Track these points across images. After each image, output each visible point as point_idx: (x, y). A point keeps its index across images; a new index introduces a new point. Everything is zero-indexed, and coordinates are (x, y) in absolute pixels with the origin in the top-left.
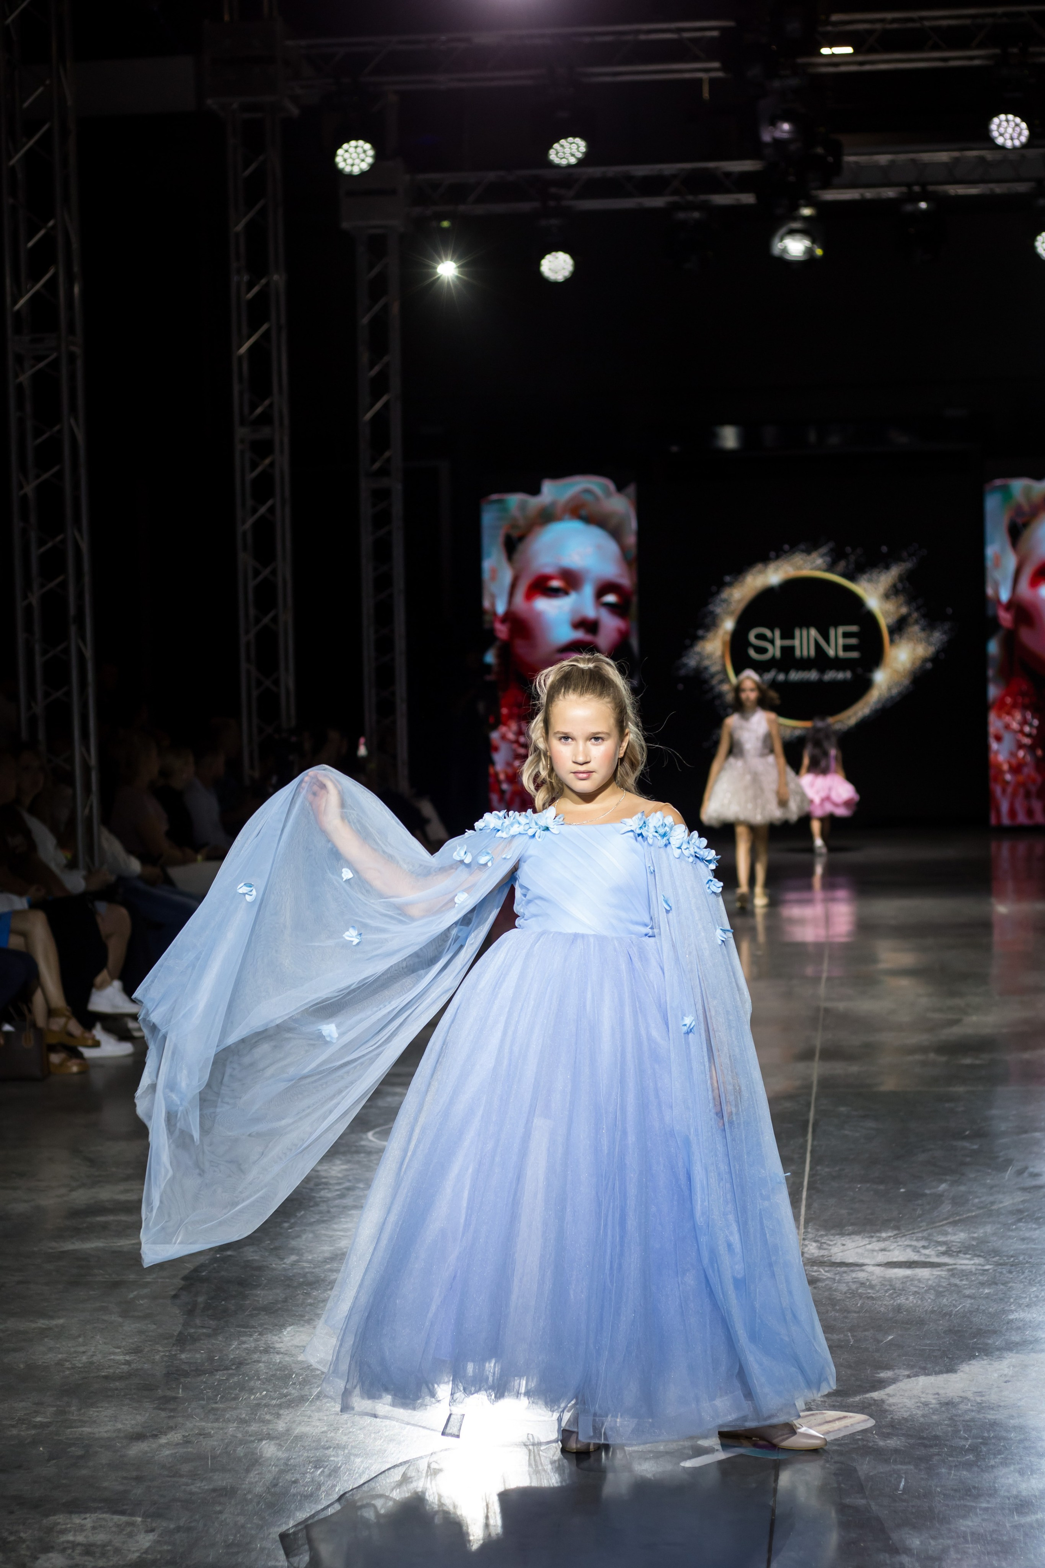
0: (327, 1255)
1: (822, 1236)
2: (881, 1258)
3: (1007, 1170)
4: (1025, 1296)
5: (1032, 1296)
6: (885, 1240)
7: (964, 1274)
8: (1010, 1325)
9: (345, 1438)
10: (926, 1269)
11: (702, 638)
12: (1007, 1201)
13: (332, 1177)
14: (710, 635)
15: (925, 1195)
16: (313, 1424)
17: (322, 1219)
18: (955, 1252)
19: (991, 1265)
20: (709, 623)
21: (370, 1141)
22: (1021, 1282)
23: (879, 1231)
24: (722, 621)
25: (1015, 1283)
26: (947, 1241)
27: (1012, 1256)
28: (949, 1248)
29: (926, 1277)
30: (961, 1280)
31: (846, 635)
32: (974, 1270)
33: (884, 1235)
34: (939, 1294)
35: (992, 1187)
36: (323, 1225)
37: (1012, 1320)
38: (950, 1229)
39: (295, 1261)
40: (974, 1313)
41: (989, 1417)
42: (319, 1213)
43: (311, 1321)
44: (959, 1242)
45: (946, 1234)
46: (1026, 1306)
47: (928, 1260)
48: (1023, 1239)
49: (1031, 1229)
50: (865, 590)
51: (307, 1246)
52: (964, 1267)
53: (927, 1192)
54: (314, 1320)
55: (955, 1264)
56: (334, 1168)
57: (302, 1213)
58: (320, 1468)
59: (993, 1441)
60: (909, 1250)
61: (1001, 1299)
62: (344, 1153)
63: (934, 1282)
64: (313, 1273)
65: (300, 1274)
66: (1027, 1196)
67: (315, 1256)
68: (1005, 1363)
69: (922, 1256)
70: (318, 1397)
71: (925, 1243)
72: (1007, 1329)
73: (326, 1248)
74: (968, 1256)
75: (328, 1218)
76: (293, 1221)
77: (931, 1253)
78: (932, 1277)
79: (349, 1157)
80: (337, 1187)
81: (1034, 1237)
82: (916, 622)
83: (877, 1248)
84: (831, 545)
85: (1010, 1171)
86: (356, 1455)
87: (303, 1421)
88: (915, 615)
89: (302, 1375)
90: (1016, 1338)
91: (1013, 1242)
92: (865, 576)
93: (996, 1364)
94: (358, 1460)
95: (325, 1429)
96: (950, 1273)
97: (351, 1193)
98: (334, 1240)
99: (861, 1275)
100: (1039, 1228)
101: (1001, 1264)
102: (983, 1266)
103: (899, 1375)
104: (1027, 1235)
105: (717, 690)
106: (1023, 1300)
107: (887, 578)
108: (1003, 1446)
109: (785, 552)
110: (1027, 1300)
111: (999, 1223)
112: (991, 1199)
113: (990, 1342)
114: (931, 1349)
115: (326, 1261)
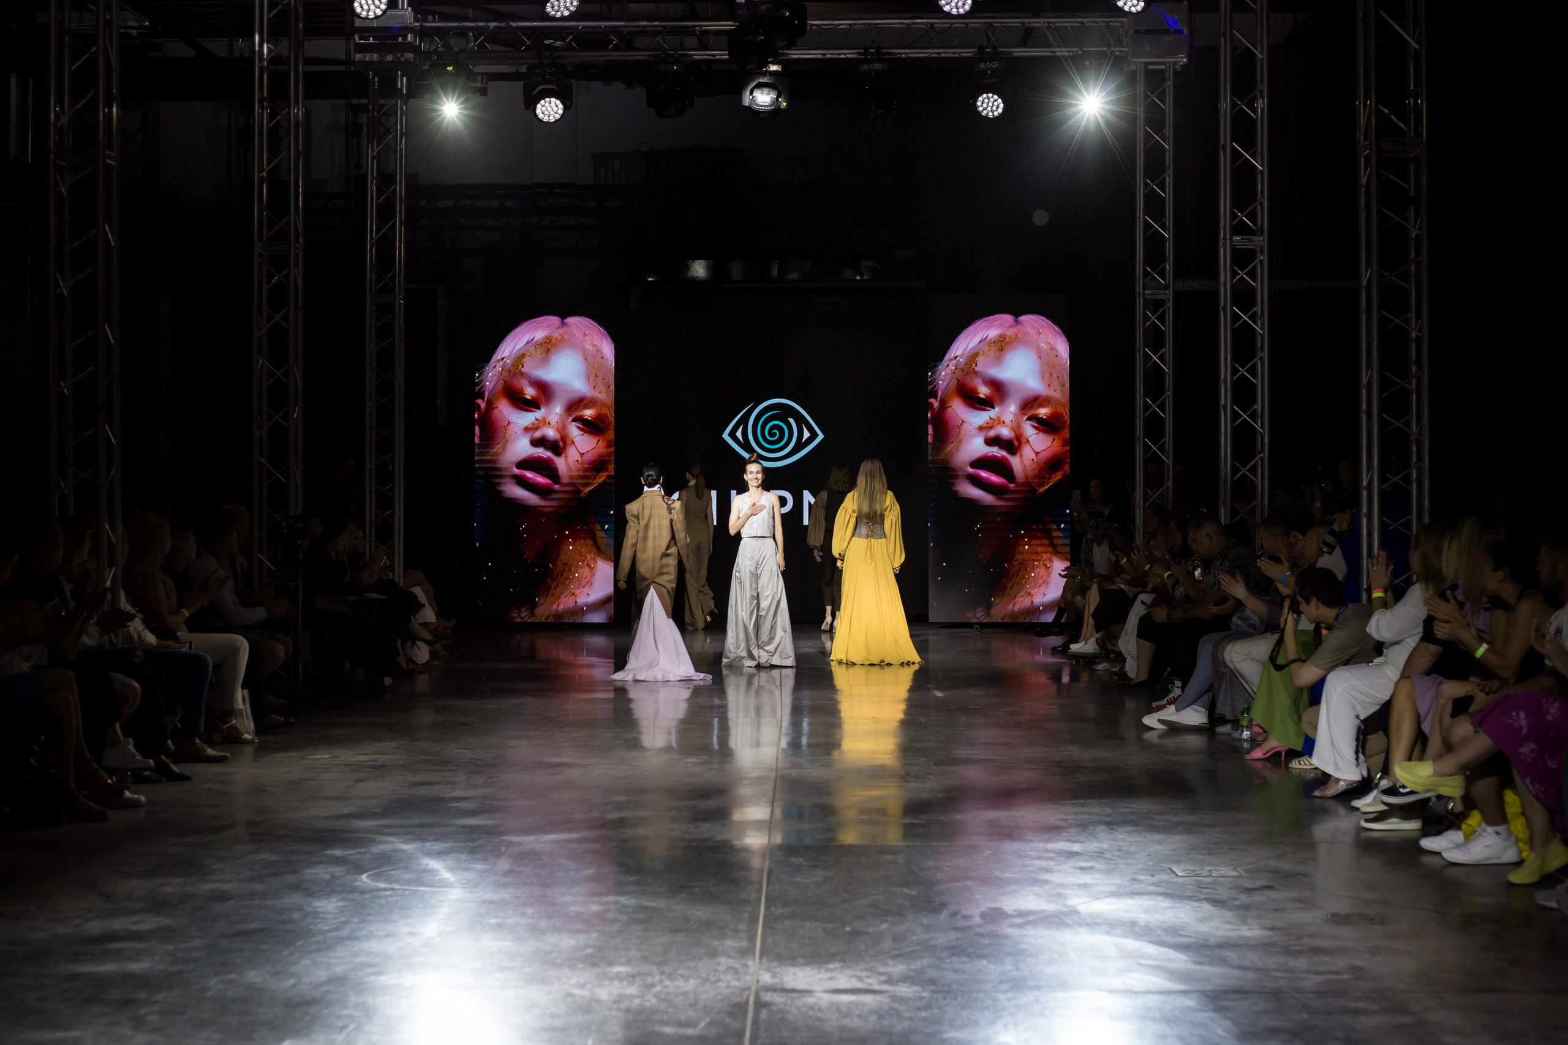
0: (323, 979)
1: (775, 967)
2: (828, 986)
3: (942, 913)
4: (957, 1019)
5: (964, 1019)
6: (831, 970)
7: (903, 1000)
10: (869, 996)
12: (941, 939)
13: (329, 913)
15: (868, 933)
17: (319, 948)
18: (895, 981)
19: (927, 992)
21: (364, 882)
22: (954, 1007)
23: (827, 963)
25: (949, 1008)
26: (887, 972)
27: (946, 986)
28: (889, 978)
29: (869, 1002)
30: (900, 1006)
32: (911, 997)
33: (831, 966)
34: (881, 1017)
35: (928, 927)
36: (320, 954)
37: (946, 1039)
38: (890, 962)
39: (293, 984)
40: (912, 1032)
42: (317, 944)
44: (899, 973)
45: (888, 965)
46: (958, 1028)
47: (870, 988)
48: (956, 971)
49: (962, 962)
51: (305, 971)
52: (902, 994)
53: (871, 930)
55: (894, 992)
56: (330, 905)
57: (301, 943)
60: (853, 980)
61: (936, 1022)
62: (340, 892)
63: (875, 1007)
64: (310, 994)
65: (298, 995)
66: (959, 935)
67: (312, 980)
69: (866, 985)
71: (866, 973)
73: (323, 973)
74: (906, 985)
75: (324, 947)
76: (292, 949)
77: (872, 983)
78: (874, 1003)
79: (344, 895)
80: (333, 921)
81: (965, 969)
83: (825, 978)
85: (945, 913)
91: (947, 974)
96: (891, 999)
97: (345, 927)
98: (331, 967)
99: (810, 1000)
100: (969, 962)
101: (936, 992)
102: (920, 993)
104: (960, 967)
106: (956, 1023)
110: (960, 1022)
111: (935, 957)
112: (928, 936)
115: (322, 984)
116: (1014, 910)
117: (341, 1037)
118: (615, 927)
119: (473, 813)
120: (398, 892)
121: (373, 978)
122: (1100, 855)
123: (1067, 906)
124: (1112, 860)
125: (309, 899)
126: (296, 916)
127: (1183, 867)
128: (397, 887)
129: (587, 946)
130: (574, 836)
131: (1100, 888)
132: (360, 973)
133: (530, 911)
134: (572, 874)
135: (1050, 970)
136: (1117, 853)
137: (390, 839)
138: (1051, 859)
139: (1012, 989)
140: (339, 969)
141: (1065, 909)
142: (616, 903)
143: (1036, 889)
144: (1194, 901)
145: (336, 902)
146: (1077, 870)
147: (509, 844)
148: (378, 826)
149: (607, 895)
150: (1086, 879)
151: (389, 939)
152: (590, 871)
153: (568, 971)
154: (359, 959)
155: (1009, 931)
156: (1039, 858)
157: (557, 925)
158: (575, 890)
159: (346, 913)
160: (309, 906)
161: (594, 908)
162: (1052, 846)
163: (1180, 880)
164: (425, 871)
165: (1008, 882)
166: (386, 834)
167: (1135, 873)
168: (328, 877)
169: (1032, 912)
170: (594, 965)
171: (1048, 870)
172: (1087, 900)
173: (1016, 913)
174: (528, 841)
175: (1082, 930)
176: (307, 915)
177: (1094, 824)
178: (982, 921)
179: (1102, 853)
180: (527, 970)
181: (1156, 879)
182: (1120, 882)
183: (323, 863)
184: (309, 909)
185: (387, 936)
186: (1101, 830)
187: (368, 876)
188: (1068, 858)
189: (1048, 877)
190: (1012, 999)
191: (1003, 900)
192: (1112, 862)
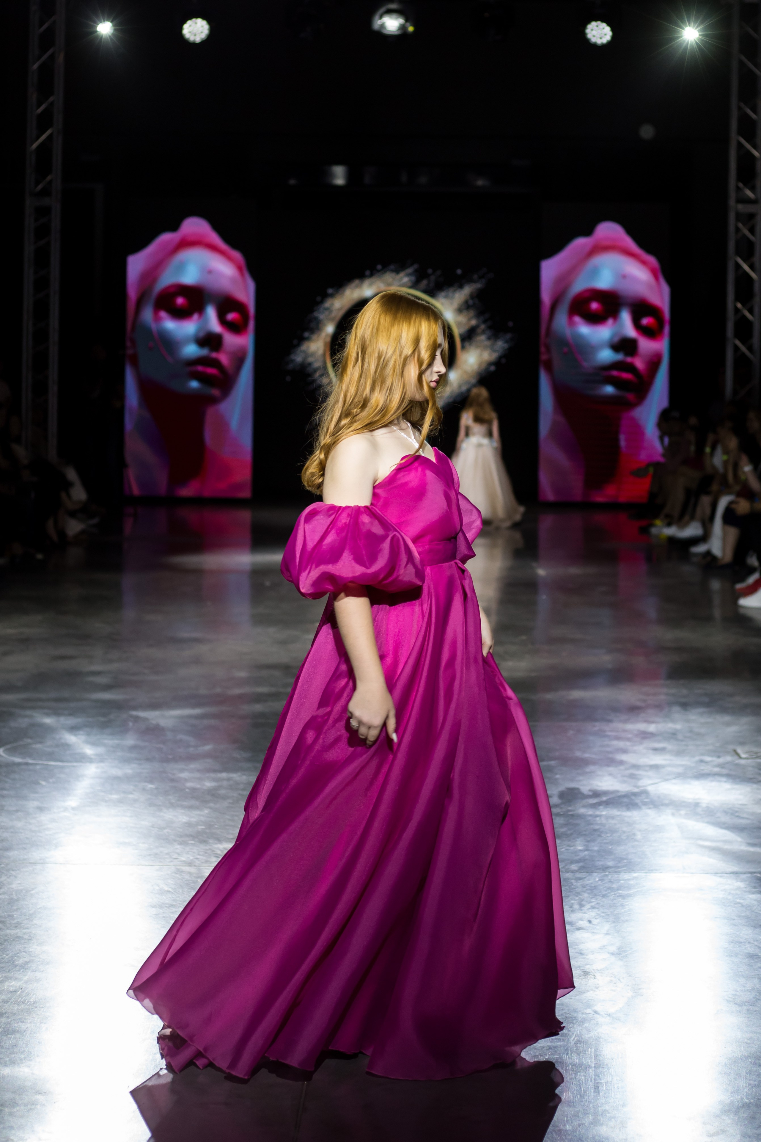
11: (308, 339)
14: (314, 337)
20: (314, 327)
21: (1, 756)
24: (325, 325)
50: (442, 304)
82: (483, 332)
84: (416, 266)
88: (483, 327)
92: (443, 294)
105: (318, 382)
107: (461, 295)
109: (378, 271)
116: (590, 790)
118: (225, 804)
119: (107, 688)
120: (31, 767)
122: (673, 736)
123: (638, 787)
124: (682, 741)
127: (747, 748)
128: (30, 761)
129: (197, 824)
130: (197, 711)
131: (669, 769)
133: (150, 786)
134: (191, 750)
135: (620, 850)
136: (689, 734)
137: (28, 712)
138: (628, 739)
139: (582, 869)
141: (636, 790)
142: (229, 779)
143: (611, 769)
144: (754, 783)
146: (651, 751)
147: (137, 719)
148: (19, 699)
149: (221, 771)
150: (658, 759)
151: (20, 814)
152: (208, 748)
153: (178, 848)
155: (582, 811)
156: (618, 738)
157: (173, 801)
158: (192, 766)
161: (209, 784)
162: (629, 726)
163: (743, 762)
164: (57, 746)
165: (586, 762)
166: (24, 708)
167: (702, 754)
169: (605, 793)
170: (204, 842)
171: (624, 751)
172: (657, 781)
173: (591, 793)
174: (153, 716)
175: (649, 811)
177: (671, 704)
178: (560, 801)
179: (675, 734)
180: (141, 845)
181: (721, 760)
182: (688, 763)
185: (17, 811)
186: (676, 712)
187: (4, 750)
188: (644, 738)
189: (624, 757)
190: (580, 879)
191: (580, 781)
192: (684, 743)
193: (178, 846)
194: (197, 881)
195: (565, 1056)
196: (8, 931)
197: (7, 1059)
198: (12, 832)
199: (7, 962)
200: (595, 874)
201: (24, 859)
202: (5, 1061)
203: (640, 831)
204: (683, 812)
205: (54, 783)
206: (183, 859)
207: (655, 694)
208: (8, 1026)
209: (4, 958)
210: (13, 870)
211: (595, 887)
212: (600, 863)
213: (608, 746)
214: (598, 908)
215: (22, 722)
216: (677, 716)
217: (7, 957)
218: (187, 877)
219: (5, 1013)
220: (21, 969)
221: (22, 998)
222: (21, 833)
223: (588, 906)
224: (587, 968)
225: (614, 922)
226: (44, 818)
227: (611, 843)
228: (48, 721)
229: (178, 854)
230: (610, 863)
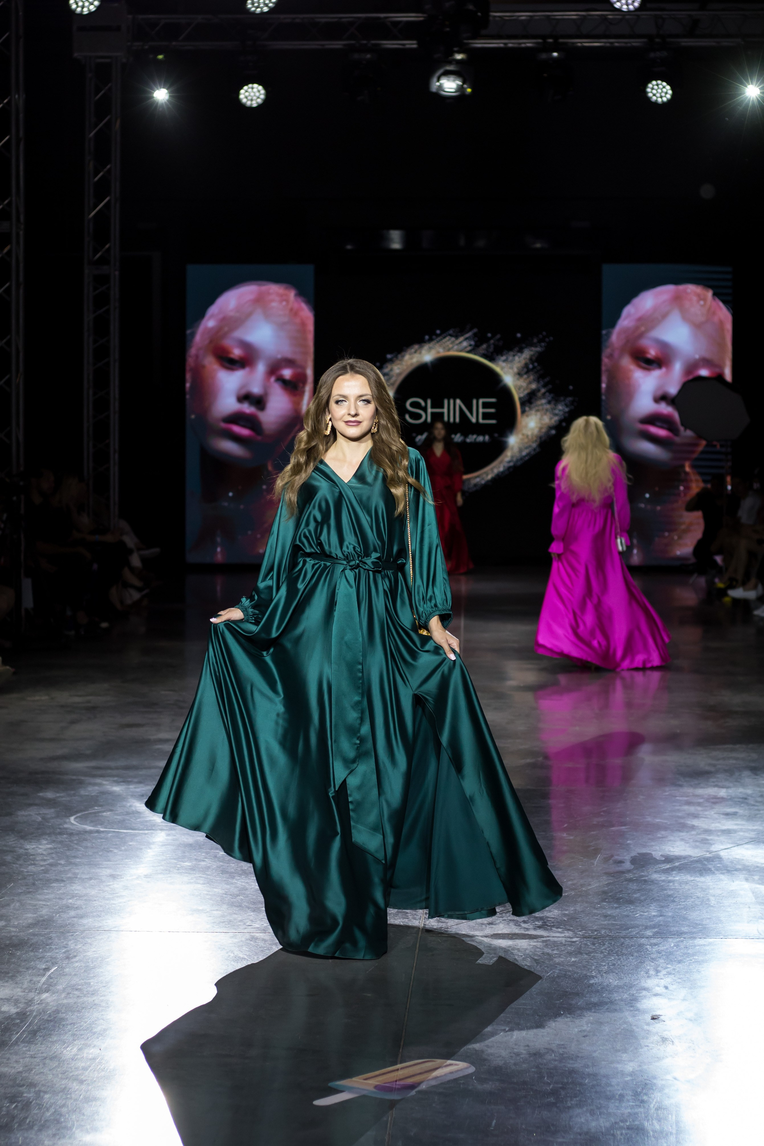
0: (30, 921)
2: (489, 931)
3: (596, 858)
4: (604, 964)
5: (610, 964)
7: (556, 945)
8: (590, 988)
9: (37, 1077)
10: (524, 941)
12: (594, 884)
13: (39, 855)
16: (11, 1065)
17: (28, 890)
18: (549, 926)
19: (578, 937)
21: (72, 824)
22: (602, 952)
25: (597, 953)
26: (543, 917)
27: (596, 931)
28: (545, 922)
29: (525, 947)
30: (553, 950)
31: (485, 405)
32: (564, 942)
35: (583, 872)
36: (28, 896)
37: (592, 985)
39: (3, 926)
40: (562, 978)
41: (569, 1066)
42: (26, 885)
43: (14, 978)
44: (553, 918)
46: (605, 973)
47: (527, 933)
48: (605, 916)
49: (612, 908)
50: (502, 368)
51: (14, 913)
52: (556, 939)
54: (17, 977)
55: (548, 937)
56: (40, 847)
57: (12, 885)
58: (14, 1103)
59: (571, 1086)
60: (511, 924)
61: (584, 967)
62: (49, 834)
63: (531, 951)
64: (17, 936)
65: (7, 936)
66: (612, 880)
67: (21, 922)
68: (584, 1020)
69: (522, 929)
70: (16, 1043)
72: (588, 992)
73: (30, 915)
74: (560, 930)
75: (33, 889)
76: (4, 892)
77: (529, 927)
78: (529, 947)
79: (53, 838)
80: (42, 863)
81: (614, 914)
82: (544, 396)
83: (486, 922)
84: (475, 331)
85: (599, 858)
86: (45, 1092)
87: (3, 1063)
88: (543, 390)
89: (4, 1023)
90: (595, 999)
91: (597, 919)
92: (502, 358)
93: (577, 1021)
94: (47, 1096)
95: (21, 1069)
96: (545, 944)
97: (53, 868)
98: (37, 909)
100: (619, 907)
101: (586, 937)
102: (571, 938)
103: (497, 1030)
104: (609, 912)
106: (603, 968)
107: (520, 359)
108: (578, 1090)
109: (438, 336)
110: (606, 967)
111: (587, 902)
112: (582, 881)
113: (573, 1002)
114: (525, 1008)
115: (30, 926)
116: (662, 856)
117: (44, 979)
120: (102, 835)
121: (75, 919)
122: (744, 800)
123: (711, 852)
124: (754, 805)
125: (22, 841)
126: (8, 858)
128: (102, 829)
131: (742, 833)
132: (64, 916)
135: (693, 915)
136: (759, 799)
137: (98, 781)
138: (699, 804)
139: (657, 934)
140: (44, 912)
141: (708, 855)
143: (683, 834)
145: (47, 844)
146: (722, 816)
148: (88, 767)
150: (729, 824)
151: (93, 882)
154: (64, 902)
155: (655, 876)
156: (689, 803)
159: (54, 856)
160: (21, 848)
162: (700, 791)
164: (128, 813)
165: (659, 827)
166: (94, 776)
168: (39, 819)
169: (678, 858)
171: (696, 816)
172: (729, 846)
173: (663, 859)
175: (722, 877)
176: (18, 857)
177: (741, 769)
178: (633, 867)
179: (746, 799)
180: (214, 912)
183: (36, 805)
184: (21, 851)
185: (91, 879)
186: (747, 776)
187: (75, 818)
188: (715, 803)
189: (695, 822)
190: (655, 945)
191: (652, 846)
192: (756, 808)
193: (252, 913)
194: (271, 948)
195: (646, 1124)
196: (85, 999)
197: (88, 1127)
198: (85, 900)
199: (86, 1030)
200: (670, 940)
201: (100, 927)
202: (87, 1129)
203: (714, 896)
204: (756, 878)
205: (126, 850)
206: (258, 926)
207: (724, 759)
208: (88, 1093)
209: (83, 1025)
210: (88, 938)
211: (671, 953)
212: (675, 929)
213: (679, 810)
214: (674, 974)
215: (92, 790)
216: (747, 780)
217: (85, 1025)
218: (261, 944)
219: (85, 1081)
220: (100, 1037)
221: (102, 1066)
222: (95, 901)
223: (664, 972)
224: (666, 1034)
225: (691, 988)
226: (117, 885)
227: (686, 908)
228: (117, 789)
229: (252, 921)
230: (685, 929)
